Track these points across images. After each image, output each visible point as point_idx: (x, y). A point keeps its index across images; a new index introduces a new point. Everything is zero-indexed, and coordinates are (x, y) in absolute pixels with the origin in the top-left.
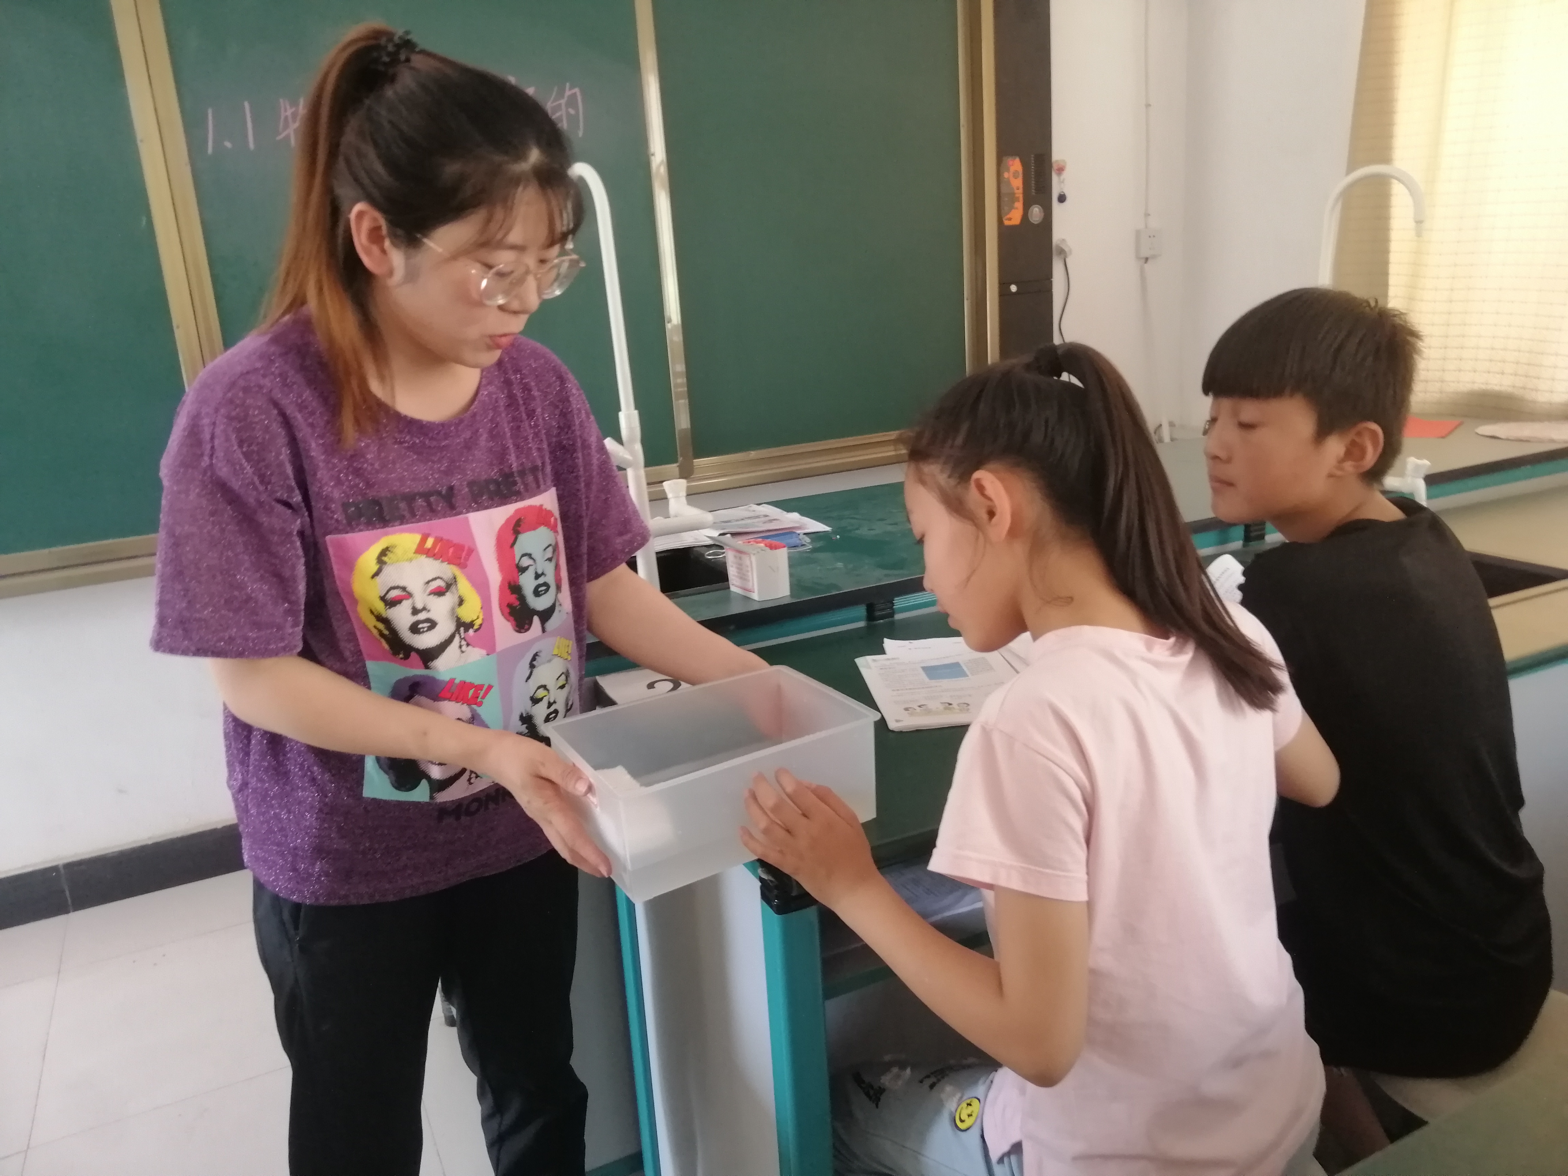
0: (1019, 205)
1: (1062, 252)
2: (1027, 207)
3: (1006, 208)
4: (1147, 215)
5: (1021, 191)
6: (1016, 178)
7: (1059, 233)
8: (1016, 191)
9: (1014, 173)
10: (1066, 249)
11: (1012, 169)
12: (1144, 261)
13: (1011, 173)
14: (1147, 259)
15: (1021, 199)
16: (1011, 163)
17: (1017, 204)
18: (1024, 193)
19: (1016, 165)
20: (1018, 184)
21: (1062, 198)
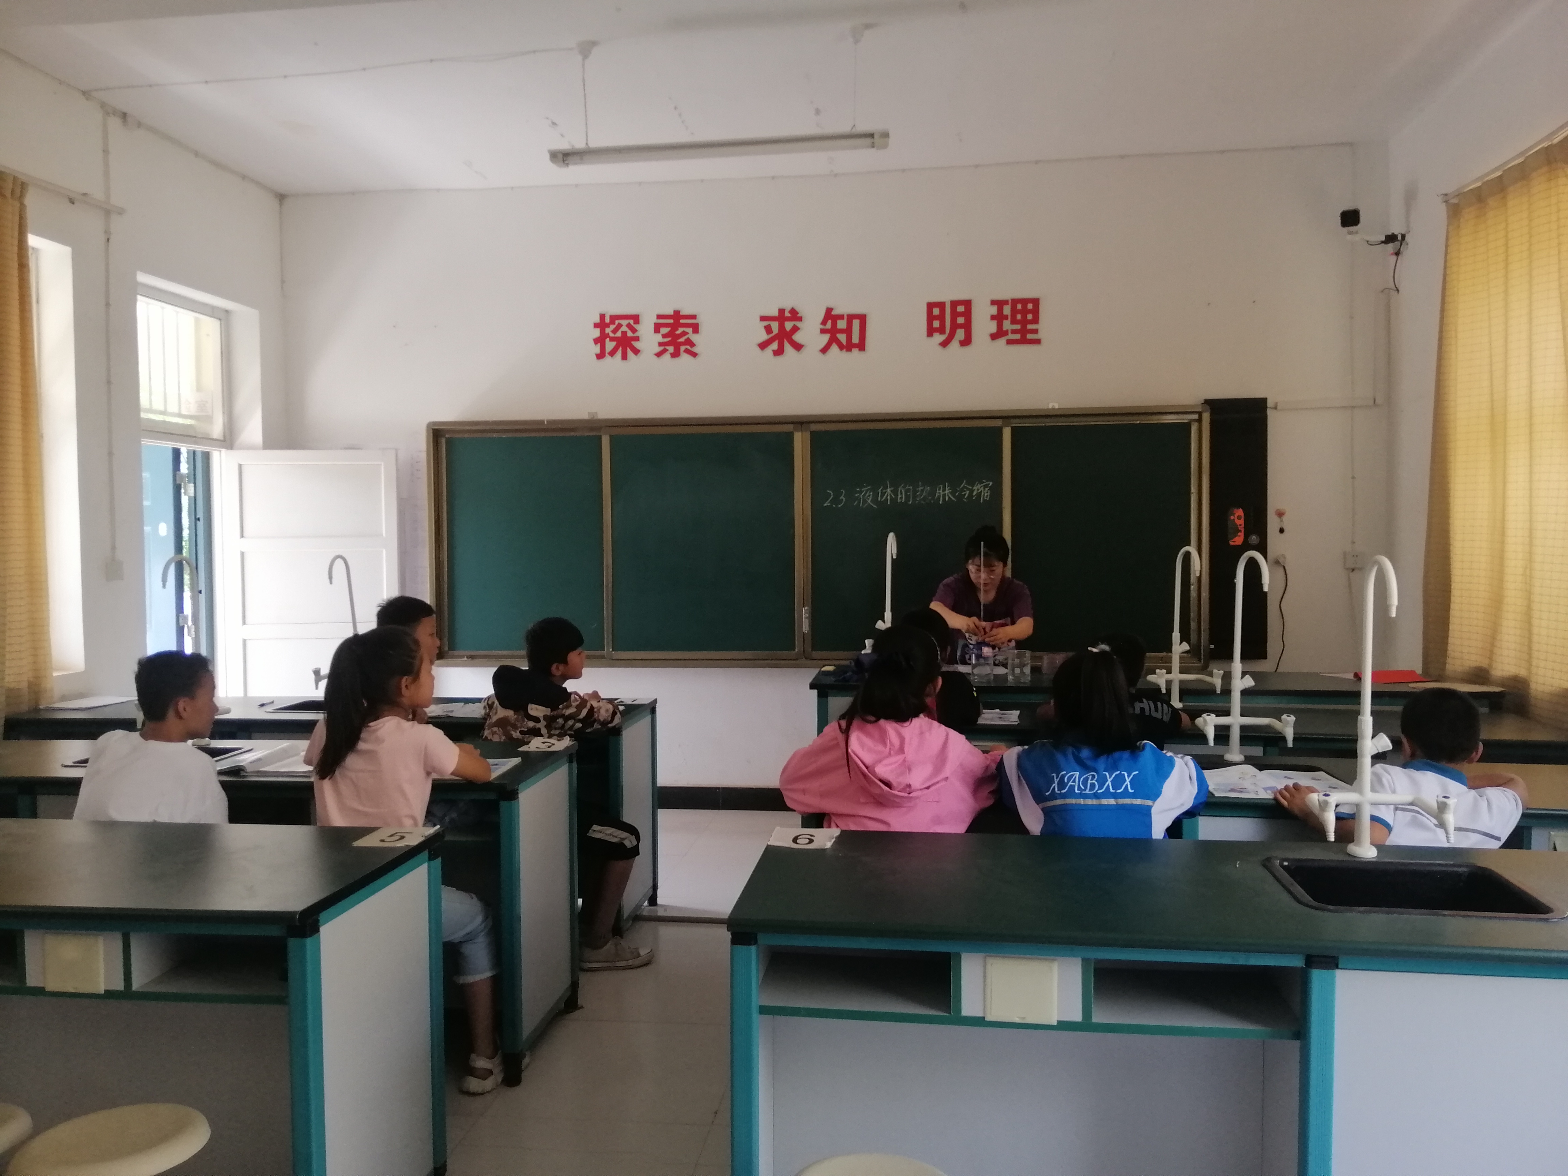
0: (1242, 535)
2: (1247, 536)
3: (1232, 536)
4: (1353, 543)
5: (1243, 526)
6: (1240, 520)
8: (1239, 526)
9: (1238, 517)
10: (1283, 560)
12: (1350, 570)
13: (1236, 517)
14: (1353, 570)
15: (1243, 531)
16: (1237, 511)
17: (1239, 534)
18: (1245, 528)
19: (1240, 512)
20: (1240, 523)
21: (1282, 531)
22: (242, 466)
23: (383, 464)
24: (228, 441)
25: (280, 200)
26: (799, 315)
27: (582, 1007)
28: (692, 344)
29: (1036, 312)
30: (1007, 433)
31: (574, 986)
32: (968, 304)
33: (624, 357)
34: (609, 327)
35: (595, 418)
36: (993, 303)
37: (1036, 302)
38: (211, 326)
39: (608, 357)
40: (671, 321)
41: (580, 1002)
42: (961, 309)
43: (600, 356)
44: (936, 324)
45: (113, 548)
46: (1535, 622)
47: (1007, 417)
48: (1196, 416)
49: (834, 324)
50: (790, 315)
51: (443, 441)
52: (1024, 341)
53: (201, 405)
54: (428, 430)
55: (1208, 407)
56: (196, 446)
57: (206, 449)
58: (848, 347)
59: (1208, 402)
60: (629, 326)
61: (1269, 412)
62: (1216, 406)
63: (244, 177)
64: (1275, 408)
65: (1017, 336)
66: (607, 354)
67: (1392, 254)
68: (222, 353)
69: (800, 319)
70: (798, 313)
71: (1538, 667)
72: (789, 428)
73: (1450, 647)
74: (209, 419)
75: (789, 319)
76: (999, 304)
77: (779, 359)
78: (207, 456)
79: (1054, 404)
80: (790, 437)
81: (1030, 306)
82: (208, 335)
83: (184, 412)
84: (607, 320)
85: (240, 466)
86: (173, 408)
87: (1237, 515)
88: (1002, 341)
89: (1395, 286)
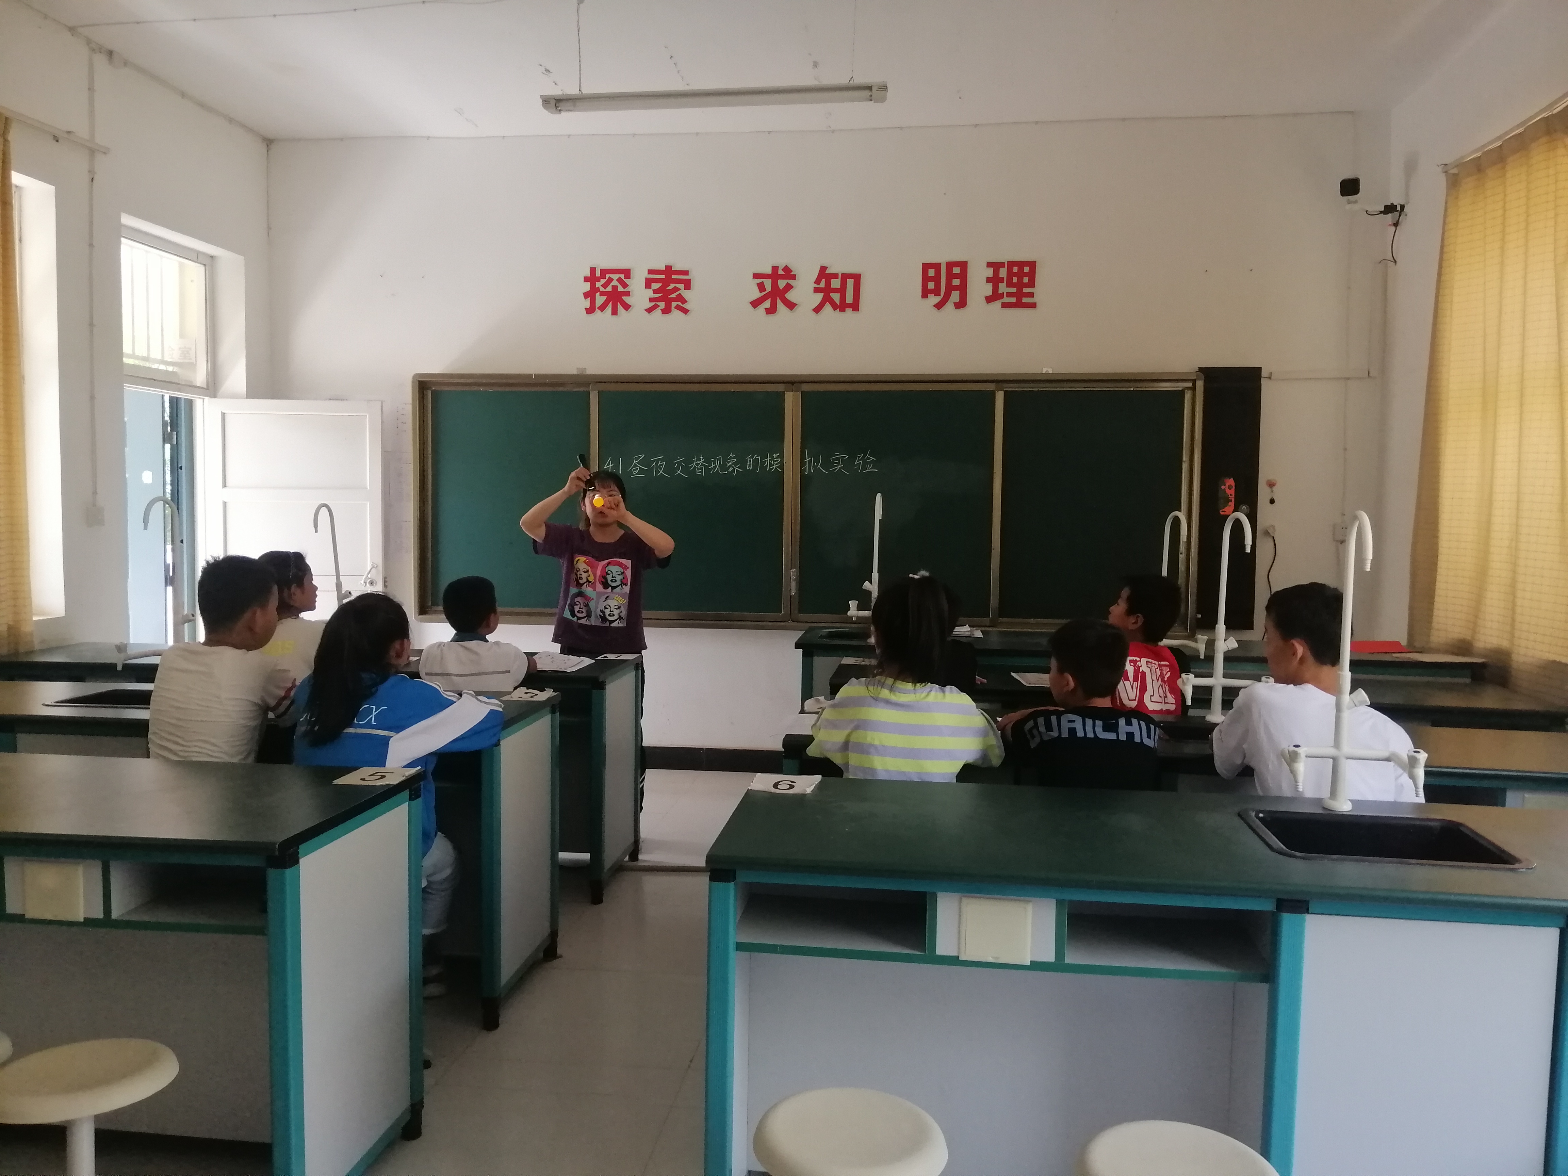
1: (1267, 533)
2: (1237, 506)
3: (1221, 505)
5: (1234, 495)
6: (1230, 489)
8: (1230, 496)
9: (1229, 486)
10: (1271, 531)
12: (1340, 542)
16: (1227, 481)
19: (1231, 482)
20: (1231, 493)
21: (1272, 501)
22: (225, 414)
23: (368, 417)
24: (212, 389)
25: (268, 146)
26: (792, 273)
27: (561, 956)
28: (684, 301)
29: (1032, 275)
30: (1000, 398)
31: (553, 935)
32: (963, 265)
33: (615, 312)
34: (600, 281)
35: (584, 373)
36: (989, 265)
37: (1032, 265)
38: (196, 272)
39: (598, 312)
40: (663, 276)
41: (559, 951)
42: (956, 270)
43: (590, 311)
44: (931, 285)
45: (95, 493)
46: (1519, 594)
47: (999, 381)
48: (1190, 384)
49: (828, 283)
50: (783, 273)
51: (429, 393)
52: (1019, 305)
53: (185, 352)
54: (413, 382)
55: (1202, 375)
56: (179, 393)
57: (189, 396)
58: (842, 307)
59: (1201, 370)
60: (620, 280)
61: (1263, 381)
62: (1210, 375)
63: (231, 120)
64: (1270, 378)
65: (1013, 300)
66: (597, 309)
67: (1390, 225)
68: (206, 300)
69: (794, 277)
70: (792, 271)
71: (1520, 638)
72: (780, 388)
73: (1435, 619)
74: (192, 366)
75: (782, 277)
76: (995, 266)
77: (771, 316)
78: (190, 403)
79: (1048, 370)
80: (781, 396)
81: (1026, 269)
82: (192, 281)
83: (167, 358)
84: (598, 274)
85: (223, 414)
86: (156, 354)
87: (1227, 485)
88: (998, 304)
89: (1393, 258)
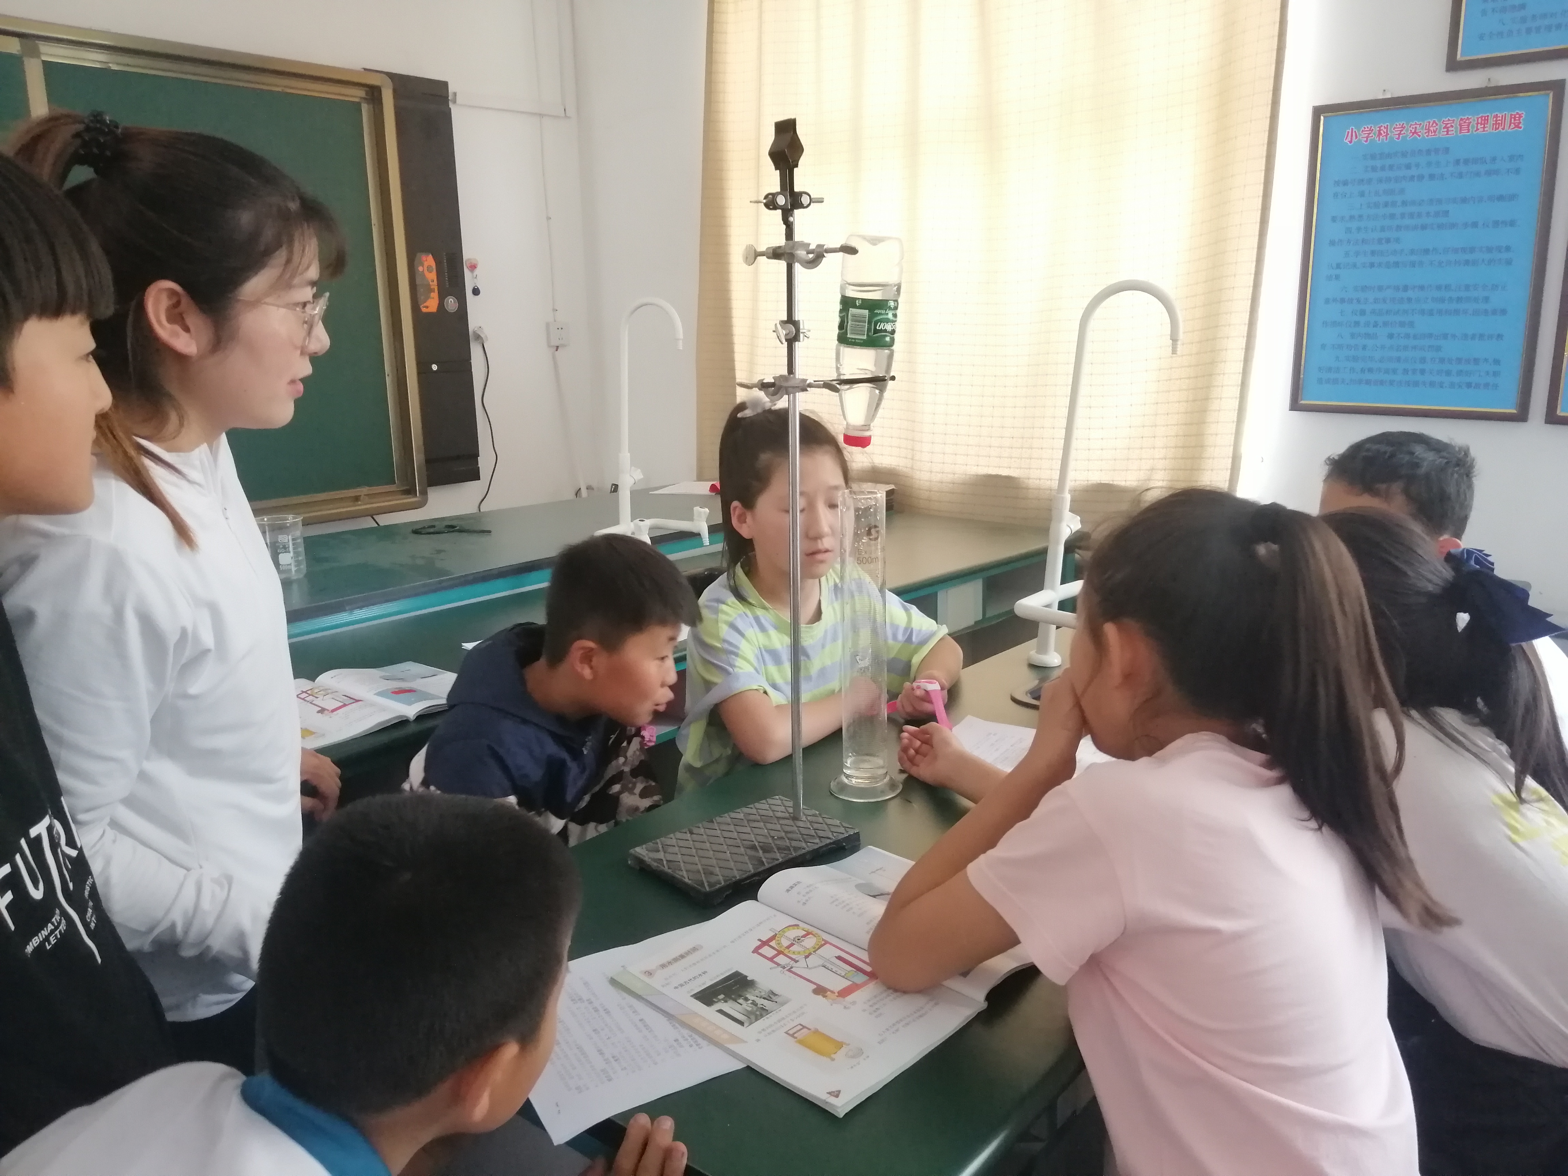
0: (435, 295)
1: (478, 337)
2: (442, 298)
3: (422, 297)
4: (555, 310)
5: (435, 282)
6: (430, 272)
7: (473, 323)
8: (431, 283)
9: (428, 268)
10: (482, 336)
11: (426, 264)
12: (555, 348)
13: (426, 269)
14: (557, 347)
15: (436, 290)
16: (424, 259)
17: (432, 294)
18: (439, 285)
19: (430, 260)
20: (432, 277)
21: (477, 291)
30: (35, 70)
48: (368, 95)
55: (389, 81)
61: (452, 106)
64: (457, 101)
